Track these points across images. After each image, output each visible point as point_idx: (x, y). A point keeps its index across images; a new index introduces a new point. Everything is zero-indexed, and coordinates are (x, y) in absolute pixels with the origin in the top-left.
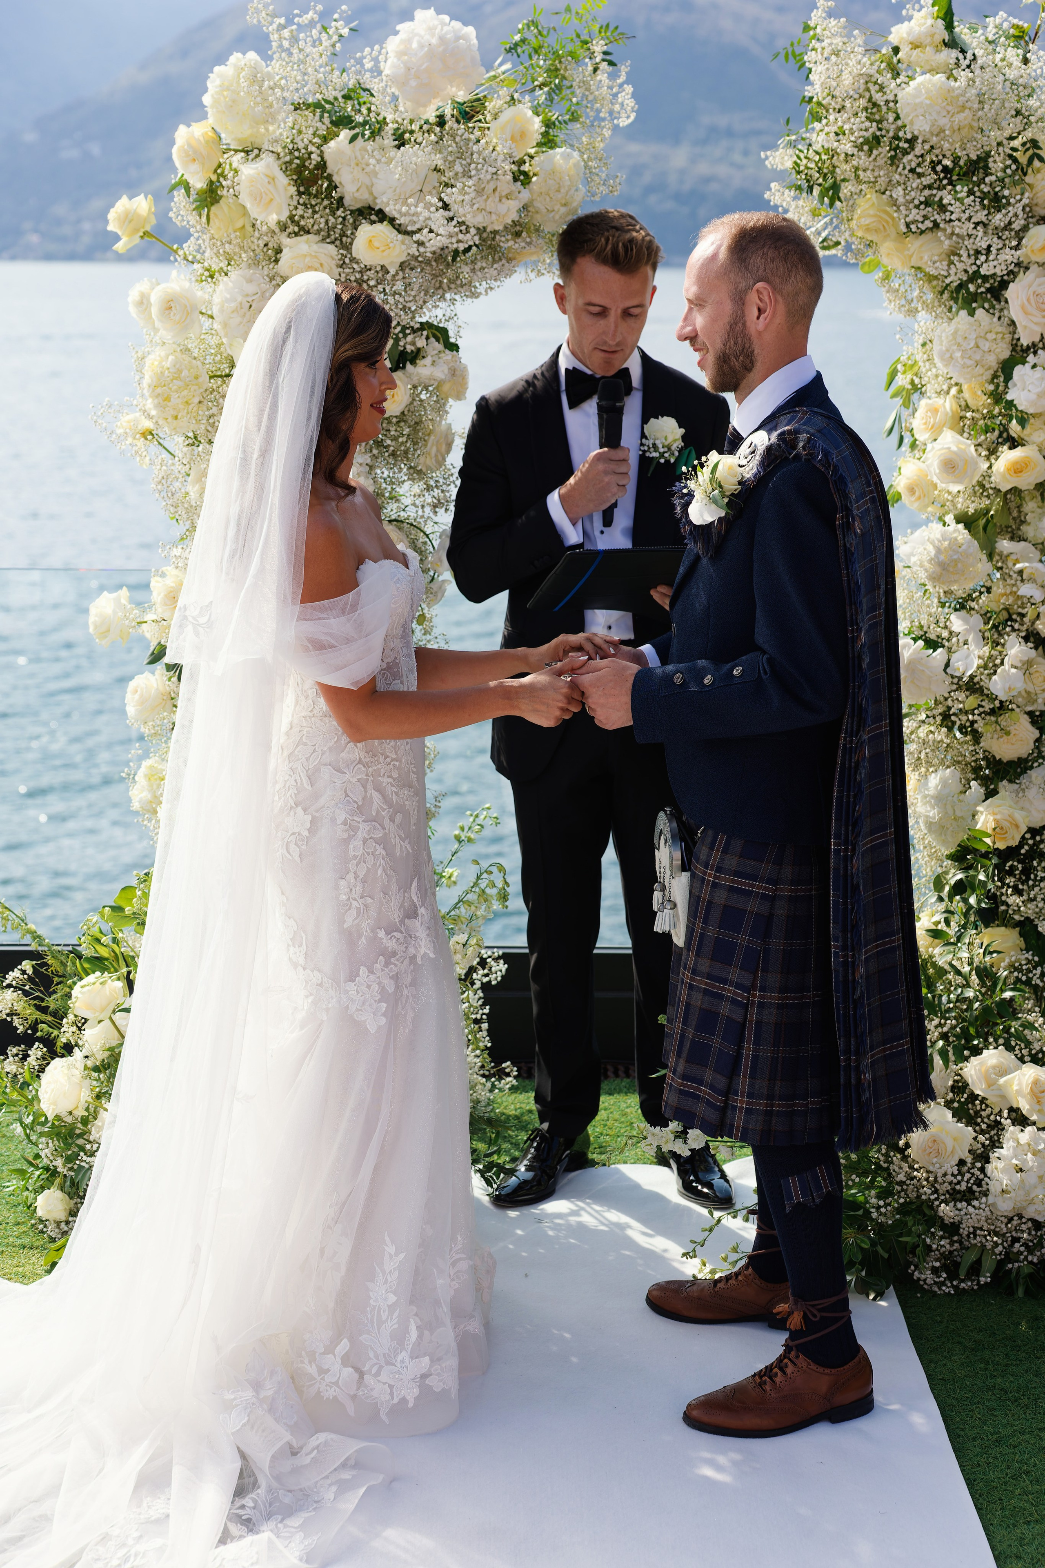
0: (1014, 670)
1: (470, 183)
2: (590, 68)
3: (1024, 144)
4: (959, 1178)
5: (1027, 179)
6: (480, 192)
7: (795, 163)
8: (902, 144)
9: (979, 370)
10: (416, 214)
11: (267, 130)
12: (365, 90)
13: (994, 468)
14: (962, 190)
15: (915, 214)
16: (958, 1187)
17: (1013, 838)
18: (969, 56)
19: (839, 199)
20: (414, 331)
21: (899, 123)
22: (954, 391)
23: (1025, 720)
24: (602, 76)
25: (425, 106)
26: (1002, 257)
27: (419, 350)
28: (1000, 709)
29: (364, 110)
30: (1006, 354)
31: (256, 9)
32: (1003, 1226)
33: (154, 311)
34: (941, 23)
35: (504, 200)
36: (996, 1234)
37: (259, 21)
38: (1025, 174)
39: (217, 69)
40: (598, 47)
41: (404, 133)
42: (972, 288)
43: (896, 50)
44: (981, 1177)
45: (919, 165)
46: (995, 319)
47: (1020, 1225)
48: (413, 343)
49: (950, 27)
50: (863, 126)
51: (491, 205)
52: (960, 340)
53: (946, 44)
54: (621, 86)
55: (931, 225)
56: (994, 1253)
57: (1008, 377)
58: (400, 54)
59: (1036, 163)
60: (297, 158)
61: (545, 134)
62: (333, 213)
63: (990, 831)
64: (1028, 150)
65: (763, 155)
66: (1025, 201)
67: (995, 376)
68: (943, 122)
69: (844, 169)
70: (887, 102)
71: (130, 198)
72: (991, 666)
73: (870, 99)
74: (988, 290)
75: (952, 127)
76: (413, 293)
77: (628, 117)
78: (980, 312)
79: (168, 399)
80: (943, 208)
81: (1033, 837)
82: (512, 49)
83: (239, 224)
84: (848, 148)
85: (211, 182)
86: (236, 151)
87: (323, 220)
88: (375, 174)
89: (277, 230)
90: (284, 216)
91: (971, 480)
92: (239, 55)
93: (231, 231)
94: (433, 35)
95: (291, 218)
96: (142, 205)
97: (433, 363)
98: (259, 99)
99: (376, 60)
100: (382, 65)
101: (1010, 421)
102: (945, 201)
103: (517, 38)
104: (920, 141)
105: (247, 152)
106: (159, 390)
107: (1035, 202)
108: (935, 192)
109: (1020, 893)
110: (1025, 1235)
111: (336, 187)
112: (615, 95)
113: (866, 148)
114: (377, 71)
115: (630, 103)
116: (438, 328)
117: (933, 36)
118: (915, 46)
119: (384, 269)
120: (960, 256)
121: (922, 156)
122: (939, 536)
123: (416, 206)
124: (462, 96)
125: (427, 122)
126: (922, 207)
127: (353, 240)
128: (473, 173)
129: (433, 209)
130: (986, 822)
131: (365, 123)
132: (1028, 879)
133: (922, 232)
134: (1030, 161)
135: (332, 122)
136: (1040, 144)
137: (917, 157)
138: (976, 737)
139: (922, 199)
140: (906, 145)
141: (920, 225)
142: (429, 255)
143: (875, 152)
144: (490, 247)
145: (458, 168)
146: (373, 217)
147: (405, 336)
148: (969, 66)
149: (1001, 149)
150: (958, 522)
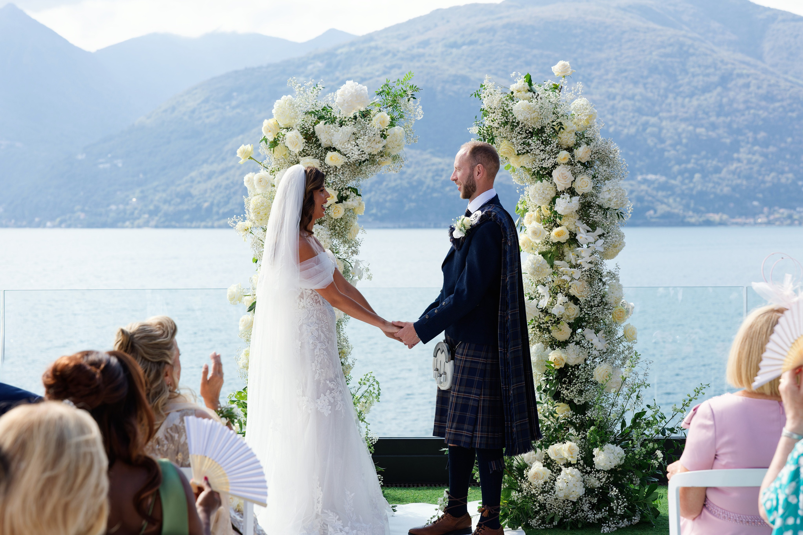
0: (561, 306)
1: (366, 137)
2: (407, 100)
3: (557, 124)
4: (545, 486)
5: (558, 135)
6: (369, 141)
7: (479, 131)
8: (514, 124)
9: (545, 201)
10: (348, 148)
11: (295, 121)
12: (329, 107)
13: (551, 235)
14: (535, 138)
15: (520, 147)
16: (544, 489)
17: (561, 364)
18: (536, 94)
19: (495, 143)
20: (346, 189)
21: (514, 117)
22: (538, 209)
23: (567, 326)
24: (411, 102)
25: (350, 112)
26: (549, 161)
27: (347, 196)
28: (557, 321)
29: (329, 115)
30: (554, 195)
31: (290, 81)
32: (562, 504)
33: (255, 183)
34: (527, 84)
35: (377, 143)
36: (559, 508)
37: (291, 85)
38: (558, 134)
39: (277, 101)
40: (409, 93)
41: (343, 121)
42: (541, 172)
43: (512, 93)
44: (553, 486)
45: (521, 131)
46: (550, 183)
47: (567, 504)
48: (346, 193)
49: (530, 84)
50: (501, 118)
51: (373, 145)
52: (537, 190)
53: (529, 91)
54: (418, 106)
55: (526, 151)
56: (559, 515)
57: (555, 203)
58: (341, 95)
59: (562, 130)
60: (305, 130)
61: (391, 122)
62: (318, 149)
63: (553, 361)
64: (558, 126)
65: (468, 129)
66: (557, 142)
67: (550, 203)
68: (528, 116)
69: (495, 133)
70: (509, 110)
71: (245, 145)
72: (552, 304)
73: (504, 109)
74: (547, 173)
75: (531, 118)
76: (346, 175)
77: (421, 117)
78: (544, 181)
79: (259, 213)
80: (529, 145)
81: (572, 369)
82: (379, 94)
83: (284, 153)
84: (496, 125)
85: (275, 138)
86: (284, 128)
87: (314, 151)
88: (333, 135)
89: (298, 155)
90: (301, 150)
91: (543, 238)
92: (285, 96)
93: (281, 155)
94: (353, 89)
95: (303, 150)
96: (249, 147)
97: (353, 200)
98: (293, 111)
99: (333, 98)
100: (335, 99)
101: (556, 219)
102: (530, 143)
103: (381, 90)
104: (521, 123)
105: (287, 128)
106: (256, 210)
107: (562, 143)
108: (526, 140)
109: (568, 389)
110: (570, 508)
111: (319, 140)
112: (416, 109)
113: (503, 125)
114: (333, 101)
115: (421, 112)
116: (354, 189)
117: (524, 88)
118: (519, 91)
119: (336, 167)
120: (536, 161)
121: (522, 128)
122: (532, 258)
123: (348, 145)
124: (363, 109)
125: (350, 118)
126: (522, 145)
127: (325, 158)
128: (367, 134)
129: (353, 146)
130: (552, 358)
131: (329, 118)
132: (571, 384)
133: (524, 154)
134: (560, 129)
135: (318, 118)
136: (563, 124)
137: (520, 128)
138: (550, 332)
139: (522, 142)
140: (516, 124)
141: (522, 151)
142: (352, 162)
143: (506, 127)
144: (372, 161)
145: (362, 132)
146: (332, 150)
147: (343, 191)
148: (536, 98)
149: (549, 125)
150: (539, 254)
